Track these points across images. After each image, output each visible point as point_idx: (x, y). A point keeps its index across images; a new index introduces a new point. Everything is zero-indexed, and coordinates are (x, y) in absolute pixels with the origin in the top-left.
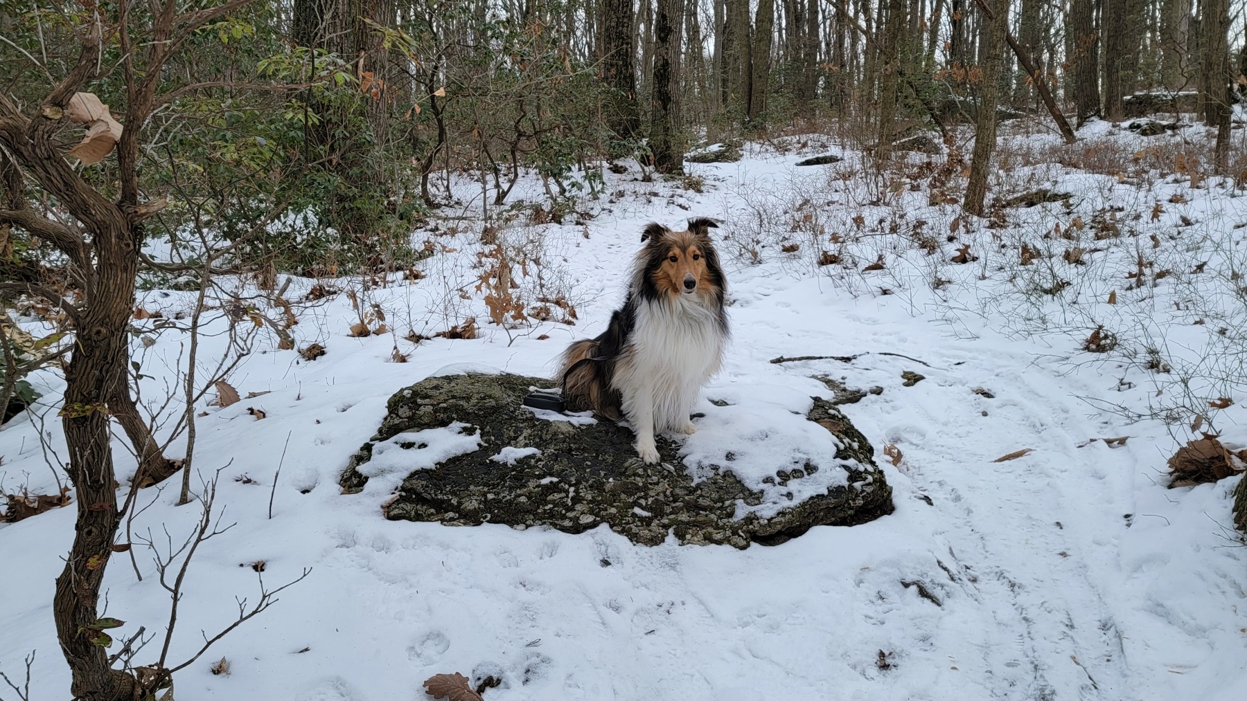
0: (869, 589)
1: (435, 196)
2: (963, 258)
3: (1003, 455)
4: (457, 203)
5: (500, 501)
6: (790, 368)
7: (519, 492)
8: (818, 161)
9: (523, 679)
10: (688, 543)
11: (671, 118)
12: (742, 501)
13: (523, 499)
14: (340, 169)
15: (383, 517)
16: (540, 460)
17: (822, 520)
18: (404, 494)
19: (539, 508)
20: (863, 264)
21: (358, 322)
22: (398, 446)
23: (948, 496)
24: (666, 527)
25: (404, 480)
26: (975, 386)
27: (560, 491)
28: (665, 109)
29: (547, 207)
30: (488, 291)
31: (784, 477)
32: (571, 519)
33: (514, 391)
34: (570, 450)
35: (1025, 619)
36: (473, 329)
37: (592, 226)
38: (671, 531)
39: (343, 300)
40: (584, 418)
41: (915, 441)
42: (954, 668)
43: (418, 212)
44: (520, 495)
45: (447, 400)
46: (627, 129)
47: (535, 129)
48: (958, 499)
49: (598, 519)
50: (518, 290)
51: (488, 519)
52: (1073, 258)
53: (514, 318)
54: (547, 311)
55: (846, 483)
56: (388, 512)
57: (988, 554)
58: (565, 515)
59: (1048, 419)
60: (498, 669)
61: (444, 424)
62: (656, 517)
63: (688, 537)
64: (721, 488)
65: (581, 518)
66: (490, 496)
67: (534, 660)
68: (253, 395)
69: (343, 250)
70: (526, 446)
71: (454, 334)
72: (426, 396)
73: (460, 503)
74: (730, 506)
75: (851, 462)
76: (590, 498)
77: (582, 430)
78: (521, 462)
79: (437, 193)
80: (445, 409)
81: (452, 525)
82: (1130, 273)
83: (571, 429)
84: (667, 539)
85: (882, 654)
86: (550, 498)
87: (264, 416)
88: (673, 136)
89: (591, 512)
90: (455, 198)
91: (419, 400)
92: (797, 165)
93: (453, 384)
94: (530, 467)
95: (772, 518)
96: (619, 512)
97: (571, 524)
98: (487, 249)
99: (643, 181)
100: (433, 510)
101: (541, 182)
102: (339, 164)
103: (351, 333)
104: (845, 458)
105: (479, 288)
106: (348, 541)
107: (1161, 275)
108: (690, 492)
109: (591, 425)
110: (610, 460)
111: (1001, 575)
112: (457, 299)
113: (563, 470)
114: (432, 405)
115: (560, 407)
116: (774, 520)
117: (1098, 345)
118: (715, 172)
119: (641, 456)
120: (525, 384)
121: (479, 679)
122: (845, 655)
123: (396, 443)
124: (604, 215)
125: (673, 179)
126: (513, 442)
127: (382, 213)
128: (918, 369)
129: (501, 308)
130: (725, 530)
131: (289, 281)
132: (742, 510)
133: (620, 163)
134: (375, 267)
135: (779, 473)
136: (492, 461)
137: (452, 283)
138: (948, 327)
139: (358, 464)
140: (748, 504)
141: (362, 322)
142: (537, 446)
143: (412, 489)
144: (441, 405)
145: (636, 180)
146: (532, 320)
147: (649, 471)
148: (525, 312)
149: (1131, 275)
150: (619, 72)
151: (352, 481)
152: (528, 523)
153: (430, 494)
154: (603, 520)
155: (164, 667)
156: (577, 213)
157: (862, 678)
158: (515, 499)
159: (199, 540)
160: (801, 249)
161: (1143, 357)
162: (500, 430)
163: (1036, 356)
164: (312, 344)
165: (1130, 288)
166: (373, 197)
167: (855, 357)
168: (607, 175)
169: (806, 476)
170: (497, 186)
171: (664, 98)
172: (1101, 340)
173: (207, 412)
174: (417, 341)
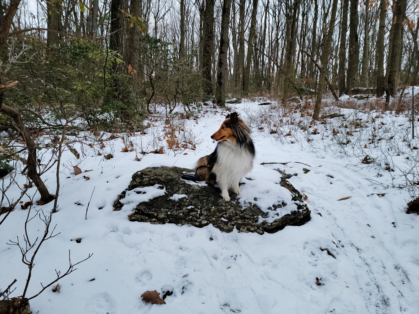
0: (308, 251)
1: (151, 110)
2: (315, 133)
3: (341, 198)
4: (158, 113)
5: (172, 215)
6: (266, 166)
7: (179, 211)
8: (265, 104)
9: (182, 292)
10: (241, 232)
11: (222, 90)
12: (261, 216)
13: (181, 214)
14: (122, 100)
15: (128, 220)
16: (187, 199)
17: (288, 223)
18: (137, 211)
19: (187, 217)
20: (285, 134)
21: (125, 147)
22: (135, 193)
23: (326, 213)
24: (233, 225)
25: (137, 206)
26: (327, 174)
27: (194, 211)
28: (220, 86)
29: (185, 114)
30: (168, 138)
31: (275, 207)
32: (199, 222)
33: (178, 173)
34: (198, 196)
35: (366, 264)
36: (163, 150)
37: (199, 121)
38: (235, 227)
39: (120, 139)
40: (203, 184)
41: (309, 192)
42: (347, 287)
43: (146, 114)
44: (180, 213)
45: (154, 176)
46: (209, 92)
47: (182, 91)
48: (330, 214)
49: (208, 222)
50: (177, 139)
51: (168, 221)
52: (350, 134)
53: (176, 147)
54: (186, 145)
55: (297, 210)
56: (131, 218)
57: (346, 236)
58: (196, 220)
59: (354, 186)
60: (171, 287)
61: (152, 185)
62: (229, 221)
63: (241, 229)
64: (253, 211)
65: (202, 222)
66: (169, 213)
67: (186, 283)
68: (86, 171)
69: (122, 125)
70: (182, 194)
71: (156, 152)
72: (146, 175)
73: (157, 215)
74: (256, 218)
75: (298, 202)
76: (206, 214)
77: (202, 188)
78: (180, 200)
79: (152, 109)
80: (153, 179)
81: (154, 224)
82: (369, 139)
83: (198, 188)
84: (234, 230)
85: (317, 279)
86: (191, 214)
87: (89, 179)
88: (223, 95)
89: (206, 219)
90: (157, 111)
91: (143, 176)
92: (258, 105)
93: (156, 170)
94: (184, 202)
95: (272, 223)
96: (216, 219)
97: (199, 224)
98: (167, 126)
99: (213, 108)
100: (147, 218)
101: (183, 107)
102: (122, 99)
103: (122, 151)
104: (295, 200)
105: (164, 137)
106: (115, 230)
107: (379, 140)
108: (242, 212)
109: (205, 186)
110: (213, 200)
111: (352, 245)
112: (157, 141)
113: (196, 203)
114: (148, 178)
115: (194, 179)
116: (273, 224)
117: (367, 162)
118: (235, 106)
119: (224, 199)
120: (181, 171)
121: (164, 292)
122: (304, 279)
123: (135, 191)
124: (202, 118)
125: (222, 108)
126: (177, 192)
127: (135, 114)
128: (308, 168)
129: (172, 144)
130: (254, 227)
131: (104, 134)
132: (261, 220)
133: (207, 102)
134: (131, 131)
135: (274, 206)
136: (169, 199)
137: (156, 135)
138: (315, 154)
139: (120, 199)
140: (263, 217)
141: (126, 147)
142: (186, 194)
143: (140, 209)
144: (152, 178)
145: (211, 107)
146: (182, 148)
147: (227, 204)
148: (179, 146)
149: (369, 140)
150: (207, 76)
151: (118, 206)
152: (183, 223)
153: (146, 212)
154: (210, 223)
155: (25, 298)
156: (194, 116)
157: (311, 289)
158: (178, 214)
159: (43, 240)
160: (264, 128)
161: (384, 166)
162: (173, 188)
163: (346, 165)
164: (108, 154)
165: (370, 143)
166: (131, 108)
167: (287, 163)
168: (203, 106)
169: (283, 207)
170: (170, 108)
171: (220, 83)
172: (368, 160)
173: (70, 177)
174: (144, 154)
